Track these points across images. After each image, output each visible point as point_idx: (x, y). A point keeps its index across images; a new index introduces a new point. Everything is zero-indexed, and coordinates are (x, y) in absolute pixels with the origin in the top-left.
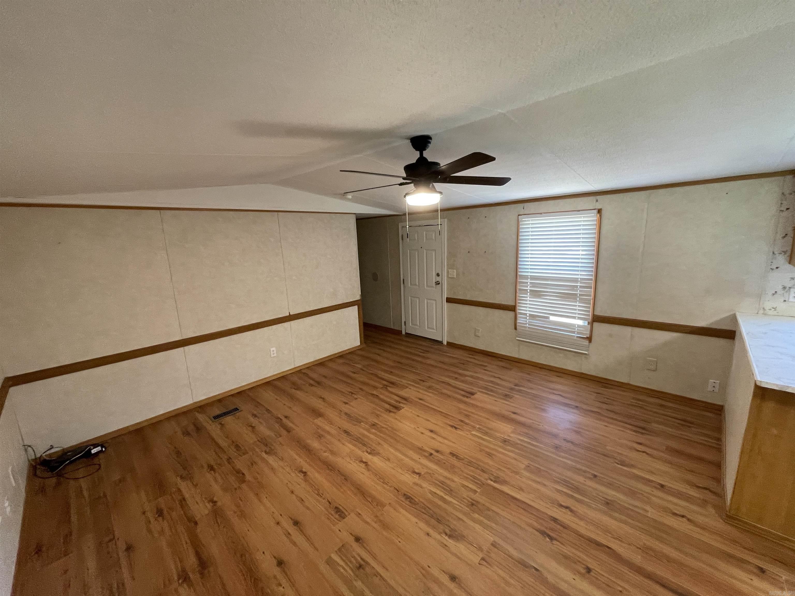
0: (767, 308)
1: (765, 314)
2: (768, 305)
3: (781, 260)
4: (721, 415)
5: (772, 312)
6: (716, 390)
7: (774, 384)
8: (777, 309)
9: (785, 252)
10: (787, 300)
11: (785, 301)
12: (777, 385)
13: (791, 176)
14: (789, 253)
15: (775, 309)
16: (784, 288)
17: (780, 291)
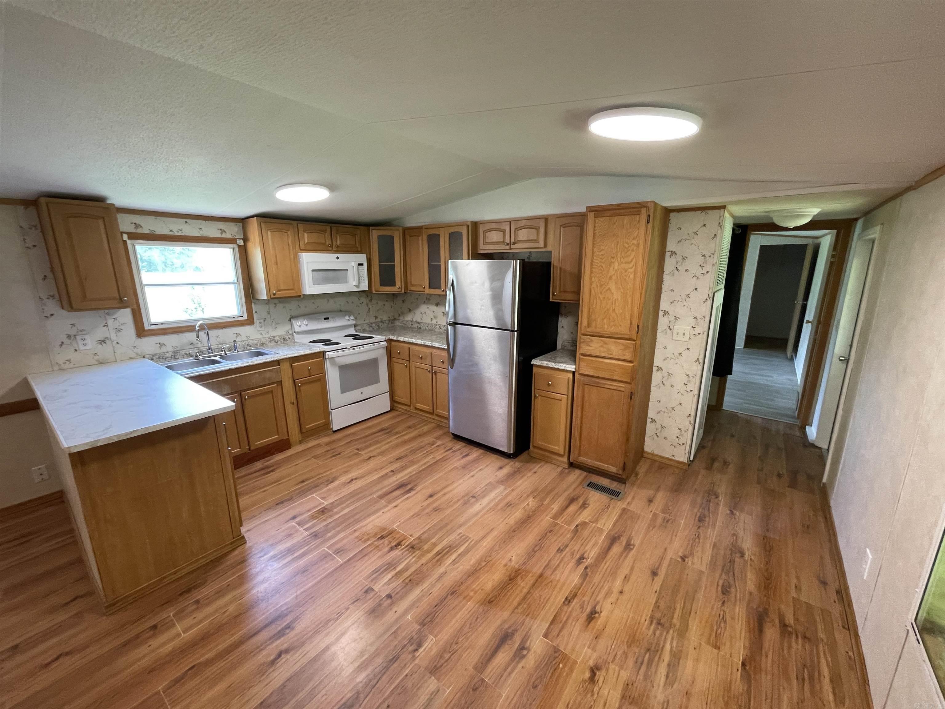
0: (61, 362)
1: (61, 370)
2: (60, 358)
3: (52, 306)
4: (63, 502)
5: (67, 366)
6: (45, 476)
7: (84, 444)
8: (72, 361)
9: (53, 296)
10: (77, 349)
11: (76, 350)
12: (87, 444)
13: (23, 207)
14: (57, 296)
15: (69, 361)
16: (69, 337)
17: (66, 341)
